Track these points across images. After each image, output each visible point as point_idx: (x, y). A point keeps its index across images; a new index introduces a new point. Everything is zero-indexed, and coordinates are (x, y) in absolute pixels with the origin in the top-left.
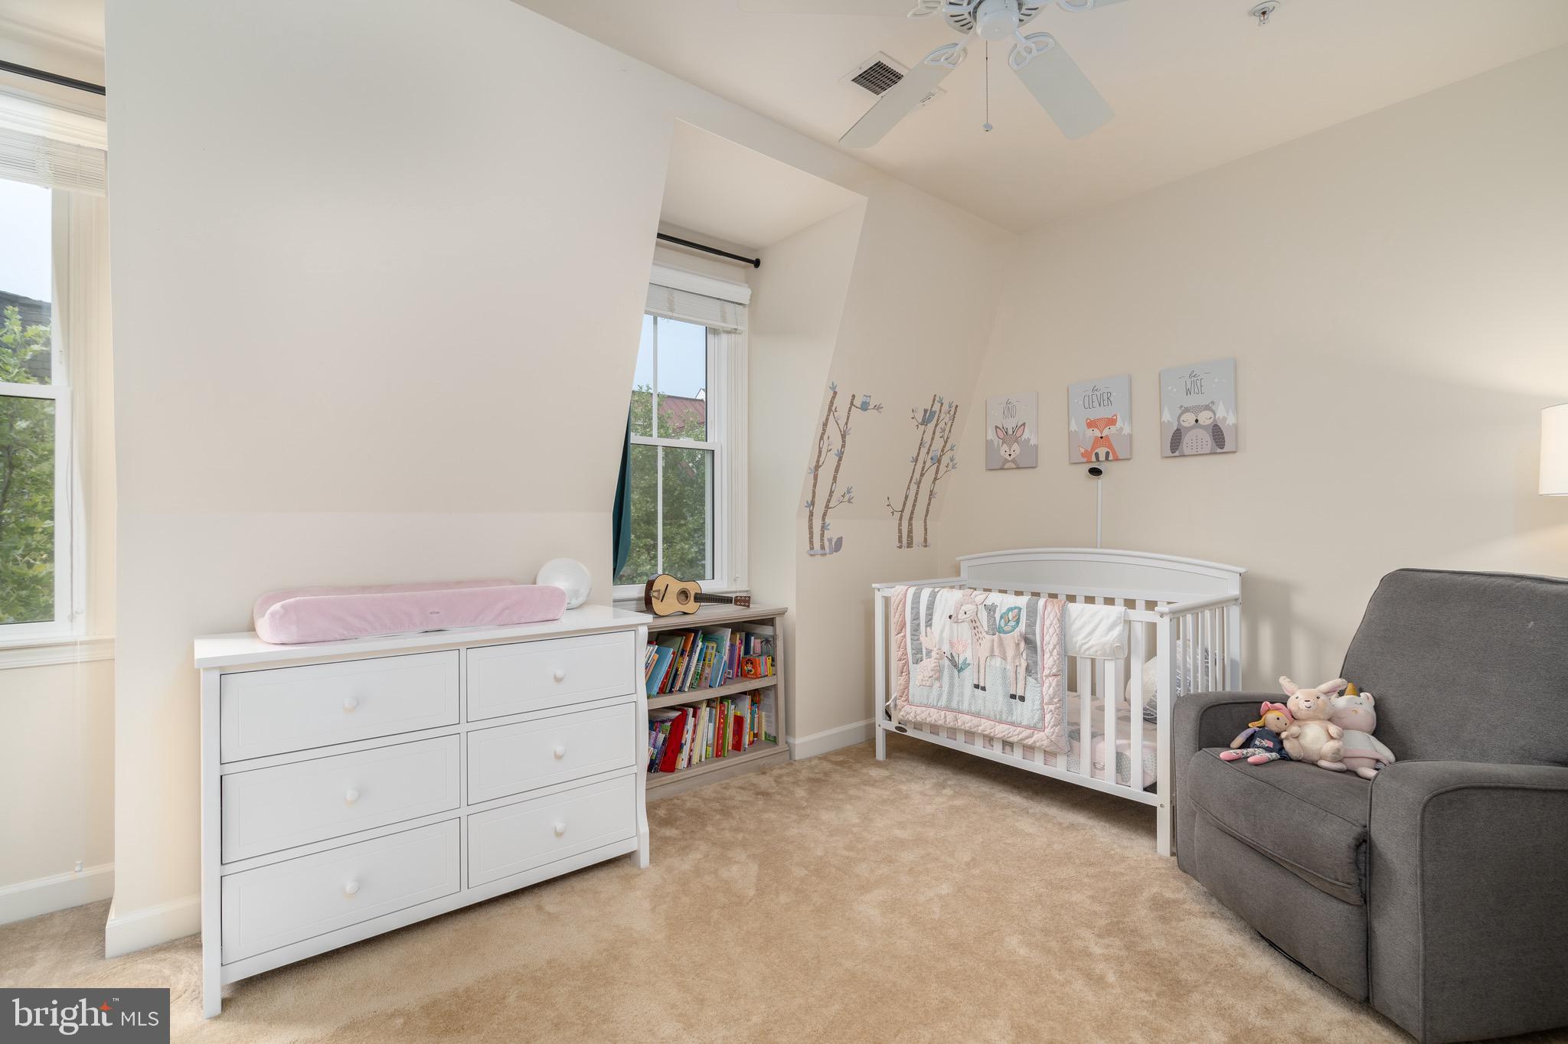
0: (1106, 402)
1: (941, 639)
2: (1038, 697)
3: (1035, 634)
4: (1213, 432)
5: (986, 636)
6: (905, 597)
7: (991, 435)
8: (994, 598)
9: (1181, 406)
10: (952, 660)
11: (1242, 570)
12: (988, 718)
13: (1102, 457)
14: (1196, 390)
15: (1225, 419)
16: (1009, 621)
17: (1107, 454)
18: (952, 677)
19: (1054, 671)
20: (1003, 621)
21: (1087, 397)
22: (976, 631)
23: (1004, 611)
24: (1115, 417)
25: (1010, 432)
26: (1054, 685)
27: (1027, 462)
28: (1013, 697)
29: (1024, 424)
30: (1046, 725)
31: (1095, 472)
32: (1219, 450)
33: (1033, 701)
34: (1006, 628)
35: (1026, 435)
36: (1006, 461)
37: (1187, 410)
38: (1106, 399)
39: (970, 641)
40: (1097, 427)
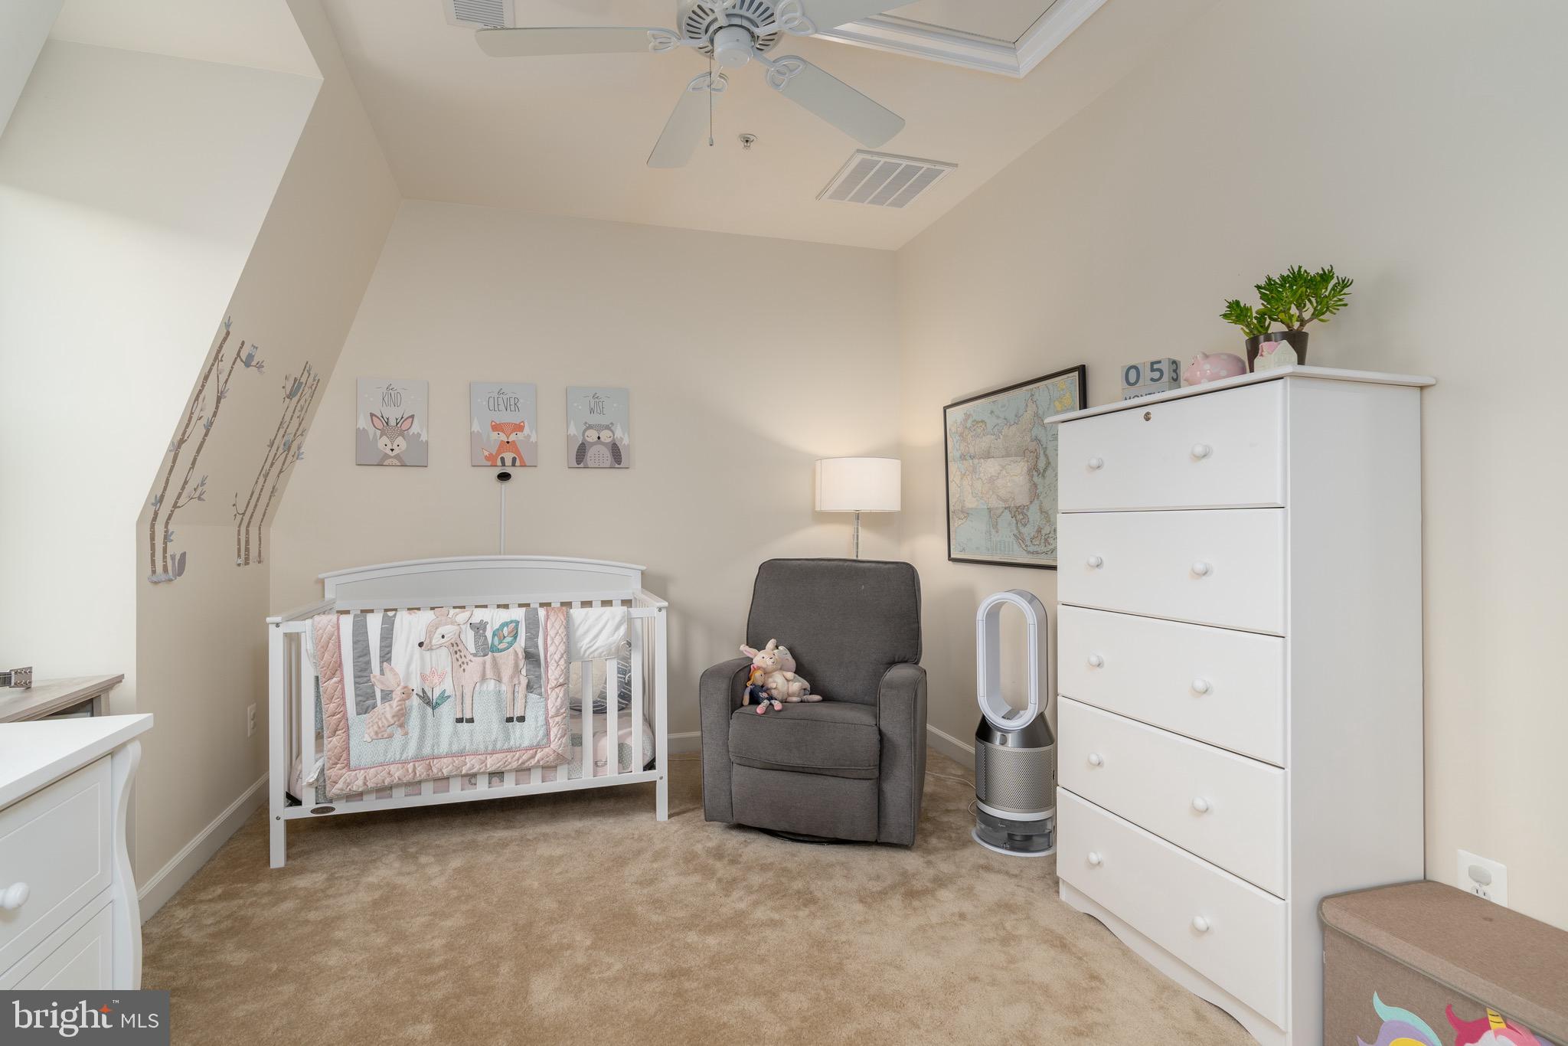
0: (513, 407)
1: (408, 675)
2: (541, 712)
3: (537, 647)
4: (612, 450)
5: (473, 659)
6: (338, 629)
7: (364, 423)
8: (479, 615)
9: (586, 423)
10: (425, 699)
11: (644, 568)
12: (475, 754)
13: (508, 462)
14: (599, 411)
15: (622, 439)
16: (505, 637)
17: (514, 459)
18: (423, 718)
19: (561, 681)
20: (496, 638)
21: (491, 400)
22: (458, 656)
23: (496, 627)
24: (522, 424)
25: (393, 423)
26: (561, 695)
27: (416, 459)
28: (510, 720)
29: (412, 417)
30: (552, 739)
31: (504, 477)
32: (617, 466)
33: (536, 717)
34: (501, 647)
35: (415, 429)
36: (387, 456)
37: (590, 427)
38: (513, 405)
39: (449, 669)
40: (503, 431)
